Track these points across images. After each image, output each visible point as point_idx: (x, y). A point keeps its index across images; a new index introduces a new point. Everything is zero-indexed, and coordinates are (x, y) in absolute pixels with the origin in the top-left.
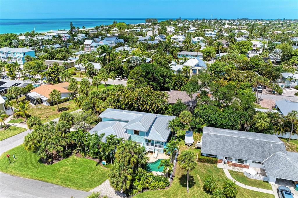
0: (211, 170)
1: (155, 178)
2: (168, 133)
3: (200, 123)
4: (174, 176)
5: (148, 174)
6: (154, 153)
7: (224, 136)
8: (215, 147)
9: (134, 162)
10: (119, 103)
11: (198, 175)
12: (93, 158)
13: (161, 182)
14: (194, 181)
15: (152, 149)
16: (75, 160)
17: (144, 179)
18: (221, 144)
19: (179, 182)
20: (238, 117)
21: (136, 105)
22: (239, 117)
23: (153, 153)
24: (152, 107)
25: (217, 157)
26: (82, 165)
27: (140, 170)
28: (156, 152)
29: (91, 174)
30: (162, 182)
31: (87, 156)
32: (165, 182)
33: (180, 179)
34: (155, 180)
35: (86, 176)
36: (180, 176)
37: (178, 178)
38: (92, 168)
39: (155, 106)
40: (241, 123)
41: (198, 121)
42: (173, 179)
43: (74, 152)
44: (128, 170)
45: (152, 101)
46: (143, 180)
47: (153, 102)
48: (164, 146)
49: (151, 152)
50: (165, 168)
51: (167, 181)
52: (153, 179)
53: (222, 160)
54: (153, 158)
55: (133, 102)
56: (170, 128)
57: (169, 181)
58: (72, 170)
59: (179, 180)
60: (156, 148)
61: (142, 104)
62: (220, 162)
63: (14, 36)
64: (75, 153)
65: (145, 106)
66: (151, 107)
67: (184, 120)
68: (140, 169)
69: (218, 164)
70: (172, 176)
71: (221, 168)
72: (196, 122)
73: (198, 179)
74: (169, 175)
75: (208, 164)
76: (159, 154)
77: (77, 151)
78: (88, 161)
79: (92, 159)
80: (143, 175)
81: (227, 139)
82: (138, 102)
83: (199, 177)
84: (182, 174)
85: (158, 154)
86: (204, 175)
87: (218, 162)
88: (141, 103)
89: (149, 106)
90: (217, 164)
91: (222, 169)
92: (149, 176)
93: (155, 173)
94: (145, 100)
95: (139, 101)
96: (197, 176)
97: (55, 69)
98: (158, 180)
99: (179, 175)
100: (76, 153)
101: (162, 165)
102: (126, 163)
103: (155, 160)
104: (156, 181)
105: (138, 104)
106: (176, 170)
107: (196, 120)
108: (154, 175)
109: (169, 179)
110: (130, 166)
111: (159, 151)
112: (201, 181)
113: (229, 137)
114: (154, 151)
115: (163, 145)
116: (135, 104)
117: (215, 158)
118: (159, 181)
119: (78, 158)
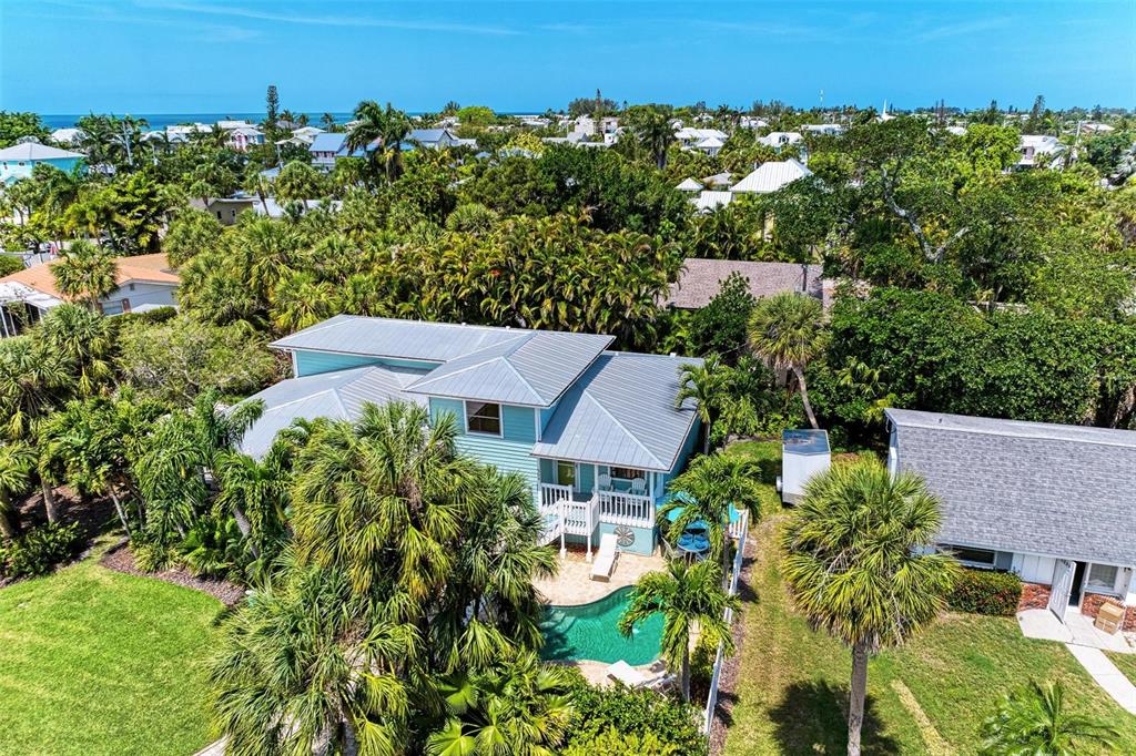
0: (986, 653)
1: (594, 704)
2: (681, 428)
3: (859, 392)
4: (734, 699)
5: (548, 678)
6: (595, 549)
7: (1034, 441)
8: (992, 502)
9: (424, 564)
10: (407, 305)
11: (898, 686)
12: (204, 577)
13: (641, 735)
14: (885, 734)
15: (582, 524)
16: (85, 590)
17: (518, 714)
18: (1029, 486)
19: (777, 735)
20: (1083, 351)
21: (495, 304)
22: (1091, 347)
23: (589, 553)
24: (583, 315)
25: (1016, 564)
26: (121, 616)
27: (482, 642)
28: (608, 542)
29: (158, 673)
30: (650, 738)
31: (171, 568)
32: (670, 736)
33: (775, 715)
34: (596, 722)
35: (115, 688)
36: (775, 697)
37: (762, 710)
38: (175, 637)
39: (604, 304)
40: (1103, 388)
41: (847, 380)
42: (726, 720)
43: (99, 544)
44: (376, 632)
45: (586, 281)
46: (502, 720)
47: (590, 285)
48: (657, 500)
49: (577, 546)
50: (677, 629)
51: (686, 732)
52: (579, 716)
53: (1049, 588)
54: (586, 579)
55: (484, 289)
56: (691, 402)
57: (705, 729)
58: (35, 651)
59: (771, 727)
60: (604, 517)
61: (530, 301)
62: (1036, 605)
63: (28, 124)
64: (107, 547)
65: (548, 304)
66: (578, 311)
67: (779, 345)
68: (481, 636)
69: (1018, 615)
70: (721, 696)
71: (1053, 643)
72: (839, 388)
73: (907, 714)
74: (695, 683)
75: (954, 615)
76: (625, 558)
77: (122, 539)
78: (169, 594)
79: (196, 586)
80: (506, 680)
81: (1059, 460)
82: (509, 286)
83: (909, 701)
84: (787, 682)
85: (617, 556)
86: (940, 685)
87: (1022, 601)
88: (526, 290)
89: (571, 304)
90: (1012, 615)
91: (1062, 646)
92: (551, 691)
93: (595, 674)
94: (548, 270)
95: (512, 278)
96: (894, 697)
97: (137, 192)
98: (617, 721)
99: (764, 684)
100: (112, 551)
101: (653, 606)
102: (360, 577)
103: (601, 591)
104: (601, 731)
105: (507, 298)
106: (745, 655)
107: (835, 376)
108: (592, 683)
109: (705, 713)
110: (394, 603)
111: (626, 538)
112: (935, 732)
113: (1071, 447)
114: (596, 535)
115: (651, 499)
116: (495, 297)
117: (1000, 571)
118: (628, 731)
119: (107, 579)
